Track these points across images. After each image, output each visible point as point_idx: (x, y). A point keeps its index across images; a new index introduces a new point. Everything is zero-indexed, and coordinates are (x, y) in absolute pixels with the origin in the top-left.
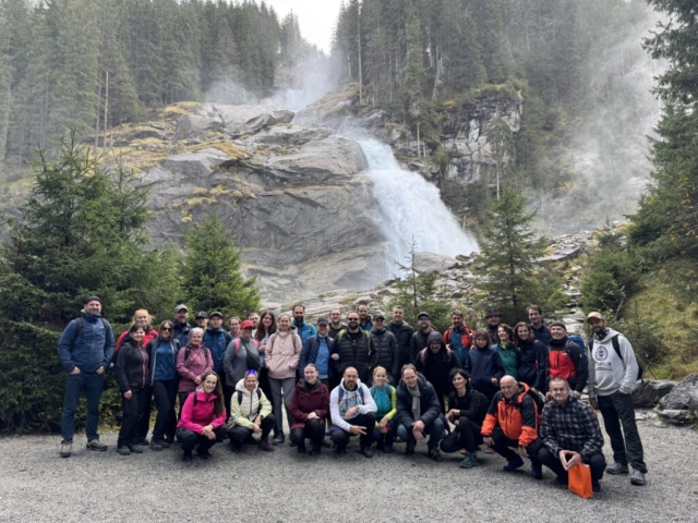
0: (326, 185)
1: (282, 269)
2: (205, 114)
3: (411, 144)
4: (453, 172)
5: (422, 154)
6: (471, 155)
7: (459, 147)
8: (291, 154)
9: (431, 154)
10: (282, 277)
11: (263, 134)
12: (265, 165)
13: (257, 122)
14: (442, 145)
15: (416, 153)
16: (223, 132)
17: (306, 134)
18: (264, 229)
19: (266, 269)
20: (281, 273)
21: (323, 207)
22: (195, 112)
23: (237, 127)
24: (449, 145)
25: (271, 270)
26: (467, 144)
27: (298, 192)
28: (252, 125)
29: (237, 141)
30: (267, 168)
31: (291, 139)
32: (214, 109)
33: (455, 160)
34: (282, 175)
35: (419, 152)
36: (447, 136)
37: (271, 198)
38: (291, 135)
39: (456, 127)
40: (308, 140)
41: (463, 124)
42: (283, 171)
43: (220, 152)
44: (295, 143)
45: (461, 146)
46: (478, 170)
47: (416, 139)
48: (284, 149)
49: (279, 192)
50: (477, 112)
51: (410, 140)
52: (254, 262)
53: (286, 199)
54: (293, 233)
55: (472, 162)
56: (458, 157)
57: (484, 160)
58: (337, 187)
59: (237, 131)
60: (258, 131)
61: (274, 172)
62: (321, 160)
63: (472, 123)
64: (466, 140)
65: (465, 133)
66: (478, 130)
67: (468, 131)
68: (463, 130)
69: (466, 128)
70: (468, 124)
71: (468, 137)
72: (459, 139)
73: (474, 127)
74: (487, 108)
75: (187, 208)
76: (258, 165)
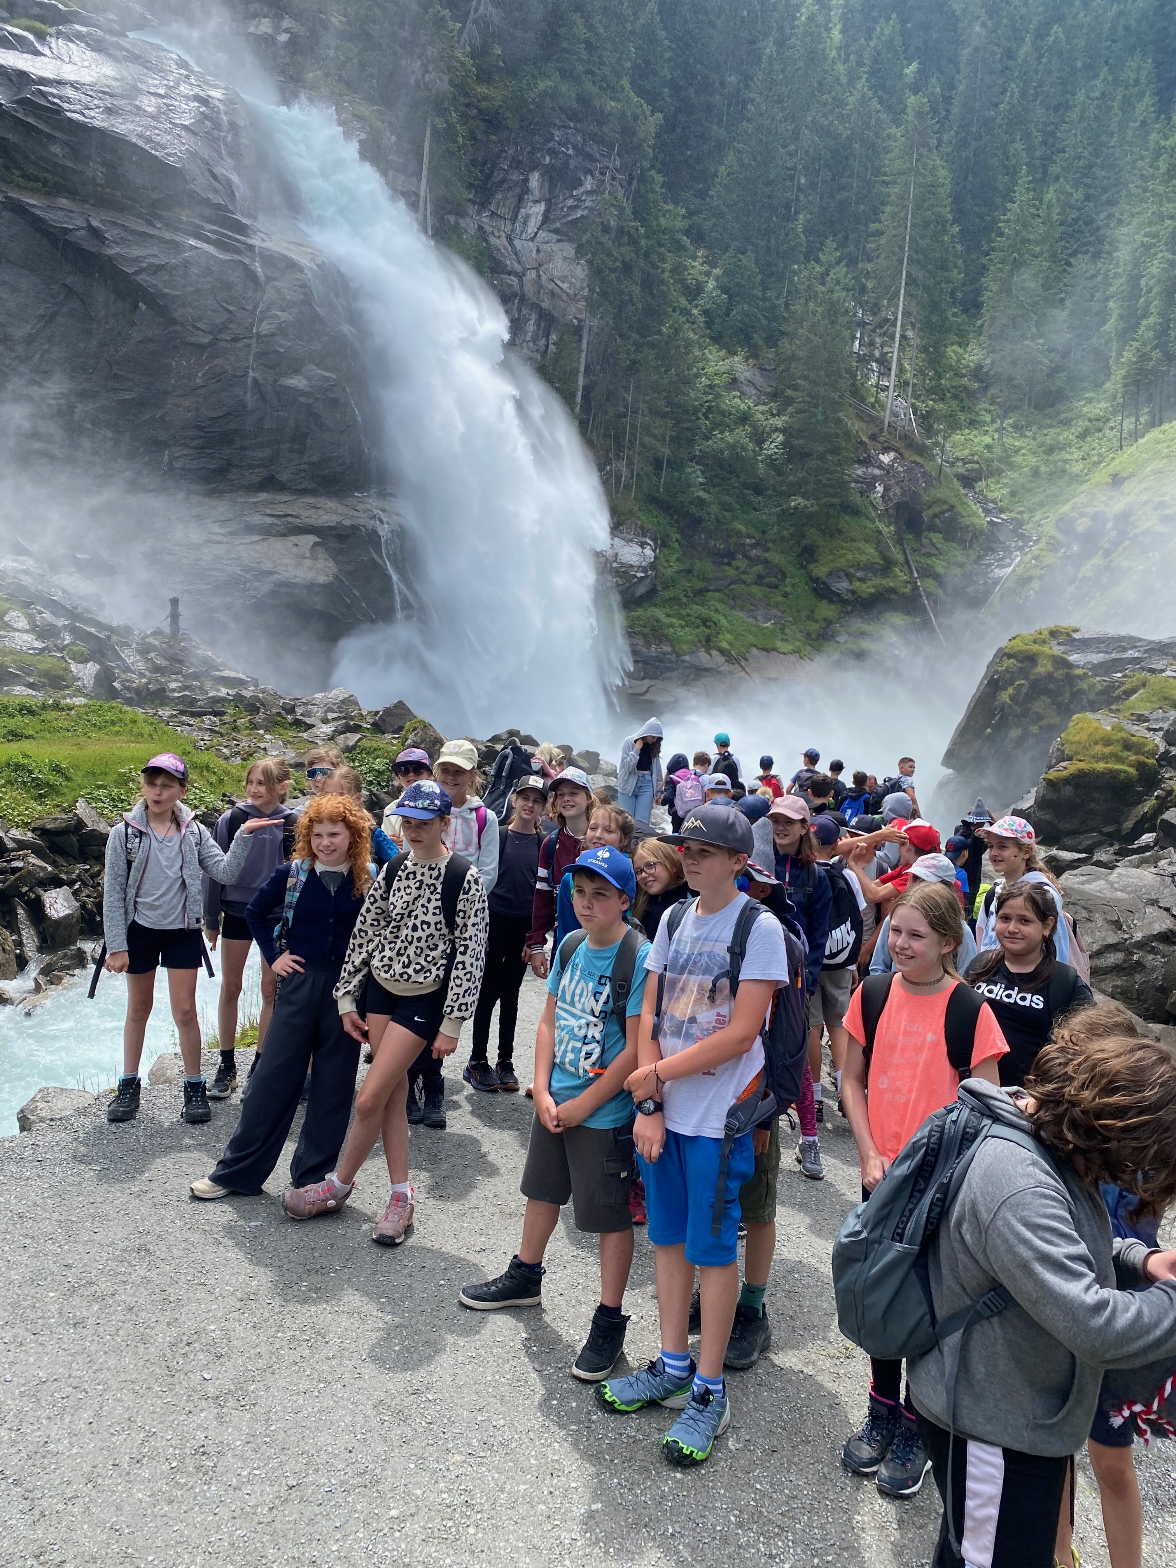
6: (520, 276)
21: (162, 312)
26: (510, 239)
27: (63, 216)
39: (498, 176)
41: (516, 176)
45: (497, 238)
46: (531, 327)
50: (552, 152)
53: (13, 232)
55: (523, 299)
57: (546, 304)
62: (145, 121)
63: (535, 180)
64: (509, 227)
65: (511, 202)
66: (542, 207)
67: (520, 199)
68: (510, 194)
69: (518, 190)
70: (526, 181)
71: (514, 220)
72: (493, 215)
73: (537, 194)
74: (578, 150)
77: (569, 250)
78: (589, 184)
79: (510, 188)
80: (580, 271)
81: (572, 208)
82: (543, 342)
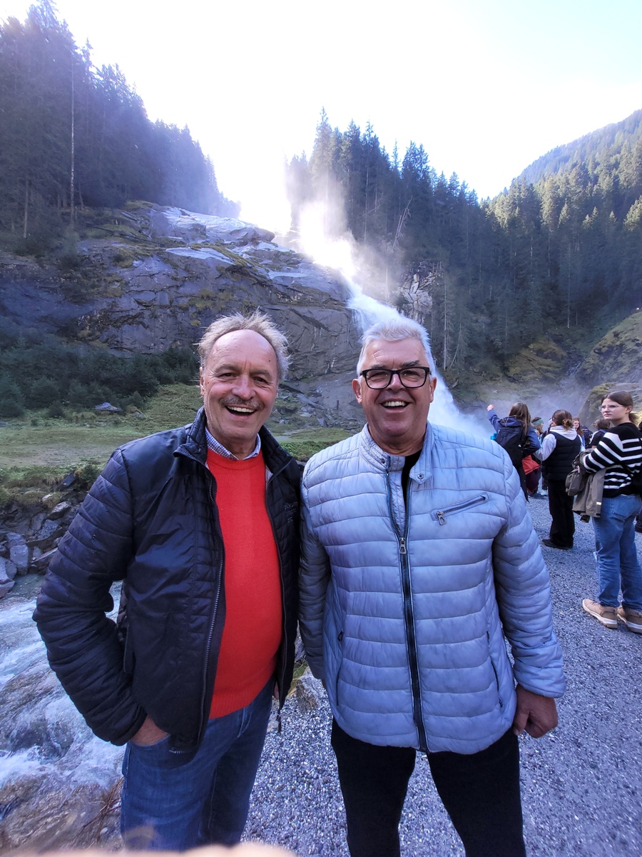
0: (326, 307)
6: (413, 303)
7: (405, 295)
11: (251, 247)
12: (267, 277)
17: (295, 256)
21: (326, 329)
24: (398, 292)
26: (409, 294)
27: (303, 311)
28: (236, 237)
30: (270, 280)
31: (283, 257)
33: (404, 306)
34: (285, 291)
38: (282, 254)
40: (299, 262)
41: (409, 277)
42: (285, 286)
44: (288, 262)
46: (416, 317)
49: (284, 308)
50: (420, 268)
53: (292, 316)
57: (420, 309)
58: (336, 311)
61: (277, 286)
63: (415, 276)
64: (409, 291)
65: (409, 284)
66: (418, 283)
67: (411, 283)
68: (408, 282)
69: (411, 280)
71: (410, 289)
73: (416, 281)
74: (427, 266)
75: (194, 310)
76: (262, 277)
77: (426, 294)
78: (431, 274)
80: (430, 299)
81: (426, 282)
82: (420, 320)
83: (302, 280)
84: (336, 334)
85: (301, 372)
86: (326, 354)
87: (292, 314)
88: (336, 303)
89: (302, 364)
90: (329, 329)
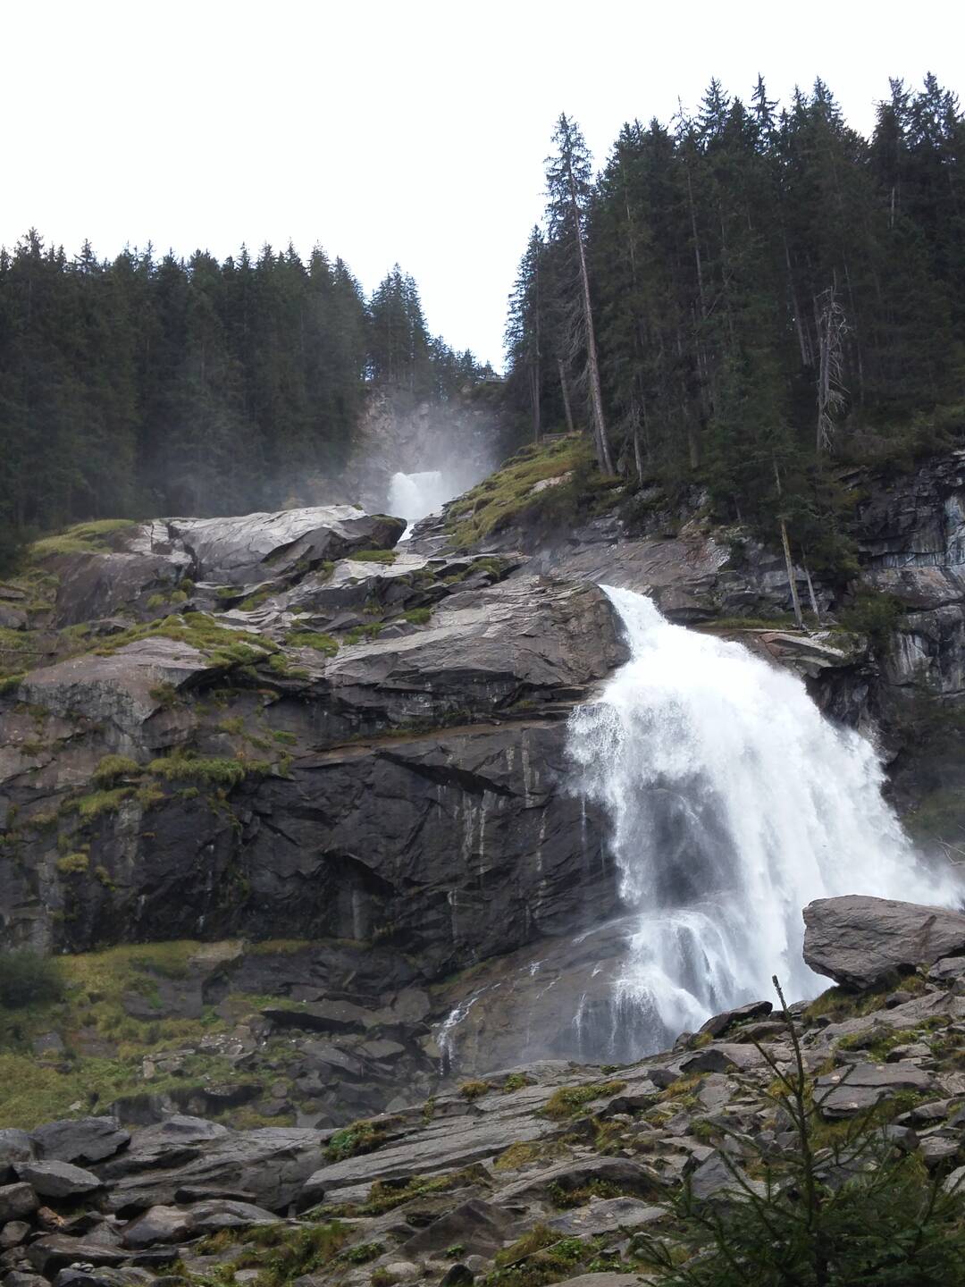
0: (508, 719)
1: (376, 1006)
2: (147, 548)
3: (767, 578)
4: (913, 654)
5: (806, 606)
7: (921, 581)
8: (393, 635)
9: (832, 607)
10: (370, 1034)
11: (308, 587)
12: (315, 675)
13: (296, 555)
14: (867, 579)
15: (786, 605)
16: (192, 592)
17: (442, 575)
18: (315, 877)
19: (320, 1010)
20: (370, 1021)
21: (502, 791)
22: (118, 545)
23: (236, 574)
24: (888, 577)
25: (338, 1011)
26: (944, 570)
27: (422, 749)
28: (281, 566)
29: (233, 614)
30: (323, 682)
31: (397, 591)
32: (173, 533)
33: (915, 618)
34: (368, 701)
35: (796, 602)
36: (875, 551)
37: (335, 774)
38: (394, 581)
39: (905, 521)
40: (446, 592)
41: (925, 511)
42: (372, 687)
43: (181, 647)
44: (408, 603)
45: (927, 575)
47: (780, 565)
48: (372, 624)
49: (360, 753)
51: (763, 569)
52: (286, 989)
53: (385, 774)
54: (409, 883)
56: (923, 610)
58: (541, 725)
59: (237, 585)
60: (295, 581)
61: (344, 694)
62: (487, 646)
63: (953, 505)
64: (940, 558)
65: (933, 536)
67: (943, 530)
68: (927, 530)
69: (935, 523)
70: (941, 510)
71: (944, 549)
72: (918, 555)
75: (75, 826)
76: (295, 677)
79: (924, 526)
83: (427, 653)
84: (539, 800)
85: (436, 953)
86: (513, 876)
87: (384, 770)
88: (548, 695)
89: (435, 924)
90: (512, 789)
